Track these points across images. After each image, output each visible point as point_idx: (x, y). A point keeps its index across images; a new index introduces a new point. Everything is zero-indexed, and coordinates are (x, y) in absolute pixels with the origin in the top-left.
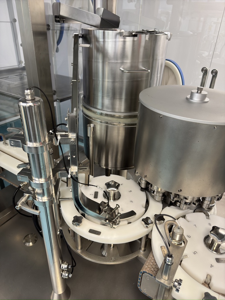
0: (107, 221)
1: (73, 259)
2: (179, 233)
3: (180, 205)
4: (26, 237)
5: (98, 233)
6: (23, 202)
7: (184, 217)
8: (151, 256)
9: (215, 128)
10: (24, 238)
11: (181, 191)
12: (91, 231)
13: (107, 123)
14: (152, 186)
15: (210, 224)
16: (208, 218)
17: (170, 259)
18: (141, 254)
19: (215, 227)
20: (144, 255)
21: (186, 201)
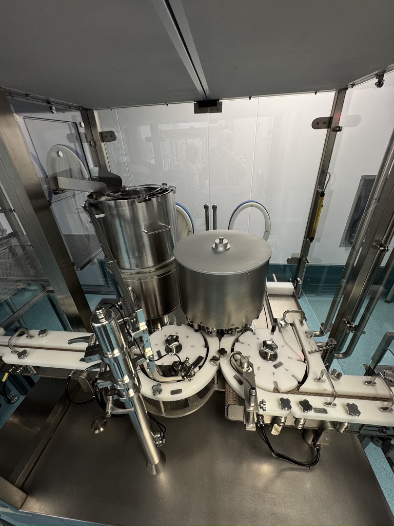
0: (185, 377)
1: (158, 423)
2: (245, 362)
3: (232, 333)
4: (93, 424)
5: (179, 391)
6: (111, 407)
7: (237, 340)
8: (229, 387)
9: (247, 274)
10: (92, 426)
11: (233, 325)
12: (173, 393)
13: (140, 279)
15: (258, 339)
16: (254, 334)
17: (254, 391)
18: (216, 388)
19: (264, 342)
20: (218, 387)
21: (238, 330)
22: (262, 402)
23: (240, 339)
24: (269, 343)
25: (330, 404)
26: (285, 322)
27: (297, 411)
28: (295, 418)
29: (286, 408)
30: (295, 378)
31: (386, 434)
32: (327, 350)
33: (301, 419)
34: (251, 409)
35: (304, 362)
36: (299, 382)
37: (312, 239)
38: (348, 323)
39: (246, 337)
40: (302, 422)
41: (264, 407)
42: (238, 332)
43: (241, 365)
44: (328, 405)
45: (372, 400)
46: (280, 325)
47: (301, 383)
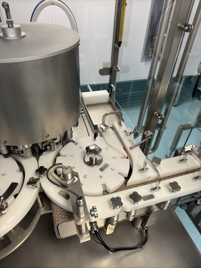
2: (69, 172)
3: (51, 147)
7: (59, 155)
8: (55, 207)
9: (52, 60)
11: (48, 135)
14: (17, 147)
15: (80, 148)
16: (76, 144)
17: (81, 200)
18: (42, 211)
19: (88, 149)
20: (45, 210)
21: (56, 141)
22: (94, 209)
23: (62, 152)
24: (92, 148)
25: (156, 188)
26: (105, 125)
27: (128, 205)
28: (126, 212)
29: (118, 207)
30: (122, 175)
31: (196, 198)
32: (145, 142)
33: (132, 211)
34: (82, 220)
35: (127, 158)
36: (125, 178)
37: (120, 44)
38: (159, 116)
39: (68, 149)
40: (133, 214)
41: (96, 213)
42: (57, 143)
43: (65, 177)
44: (154, 190)
45: (185, 174)
46: (101, 130)
47: (127, 178)
